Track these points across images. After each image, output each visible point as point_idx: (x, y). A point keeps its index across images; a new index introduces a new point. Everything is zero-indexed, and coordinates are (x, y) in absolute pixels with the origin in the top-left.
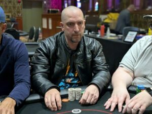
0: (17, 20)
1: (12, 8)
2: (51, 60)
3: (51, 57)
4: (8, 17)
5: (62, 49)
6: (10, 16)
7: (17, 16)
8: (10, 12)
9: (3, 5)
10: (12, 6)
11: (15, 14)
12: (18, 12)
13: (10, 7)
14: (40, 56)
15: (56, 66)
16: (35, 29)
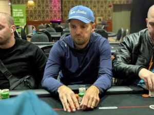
0: (108, 23)
1: (104, 12)
2: (133, 55)
3: (133, 52)
4: (100, 20)
5: (145, 45)
6: (102, 20)
7: (108, 19)
8: (102, 16)
9: (96, 10)
10: (103, 10)
11: (105, 17)
12: (109, 16)
13: (102, 11)
14: (123, 49)
15: (138, 61)
16: (122, 30)
